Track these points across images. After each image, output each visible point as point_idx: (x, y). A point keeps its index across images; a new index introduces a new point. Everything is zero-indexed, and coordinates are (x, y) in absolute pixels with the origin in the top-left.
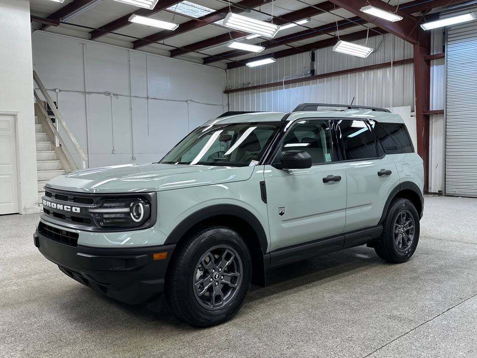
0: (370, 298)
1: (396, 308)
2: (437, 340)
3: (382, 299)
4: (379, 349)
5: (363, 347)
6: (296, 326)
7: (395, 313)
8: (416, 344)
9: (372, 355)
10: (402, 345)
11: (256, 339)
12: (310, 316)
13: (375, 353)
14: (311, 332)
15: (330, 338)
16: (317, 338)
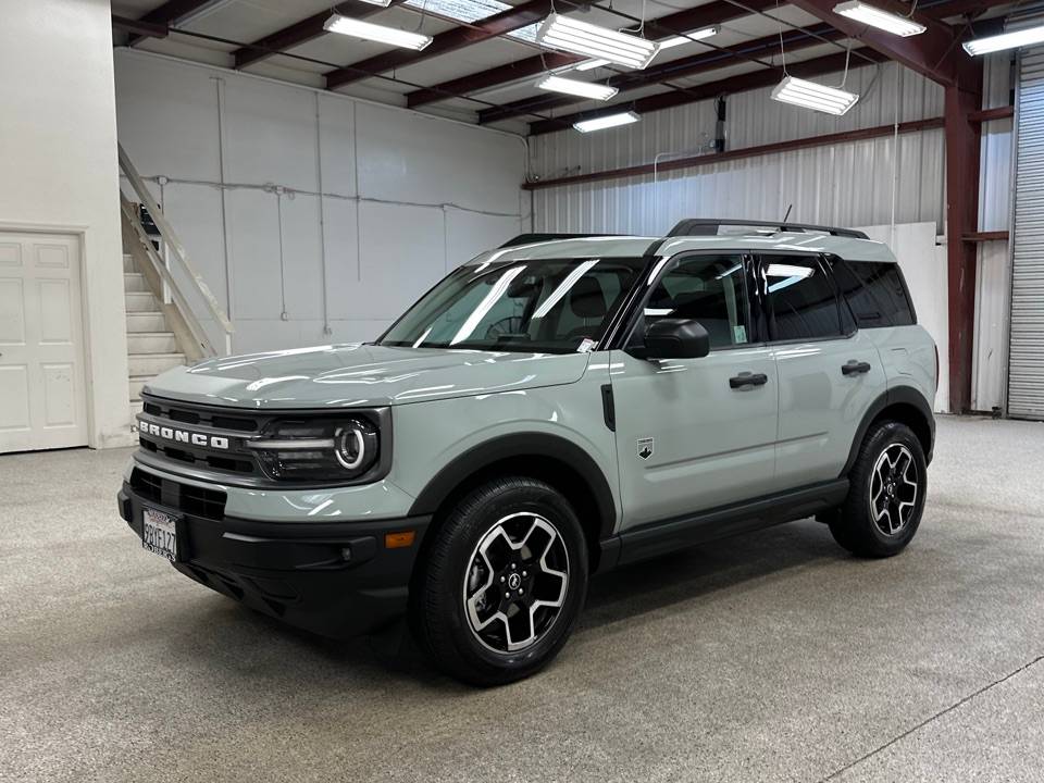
0: (868, 632)
1: (927, 655)
2: (1019, 721)
3: (894, 636)
4: (900, 737)
5: (866, 732)
6: (721, 689)
7: (924, 664)
8: (978, 728)
9: (886, 750)
10: (948, 731)
11: (639, 715)
12: (746, 669)
13: (893, 745)
14: (753, 701)
15: (795, 713)
16: (767, 715)
